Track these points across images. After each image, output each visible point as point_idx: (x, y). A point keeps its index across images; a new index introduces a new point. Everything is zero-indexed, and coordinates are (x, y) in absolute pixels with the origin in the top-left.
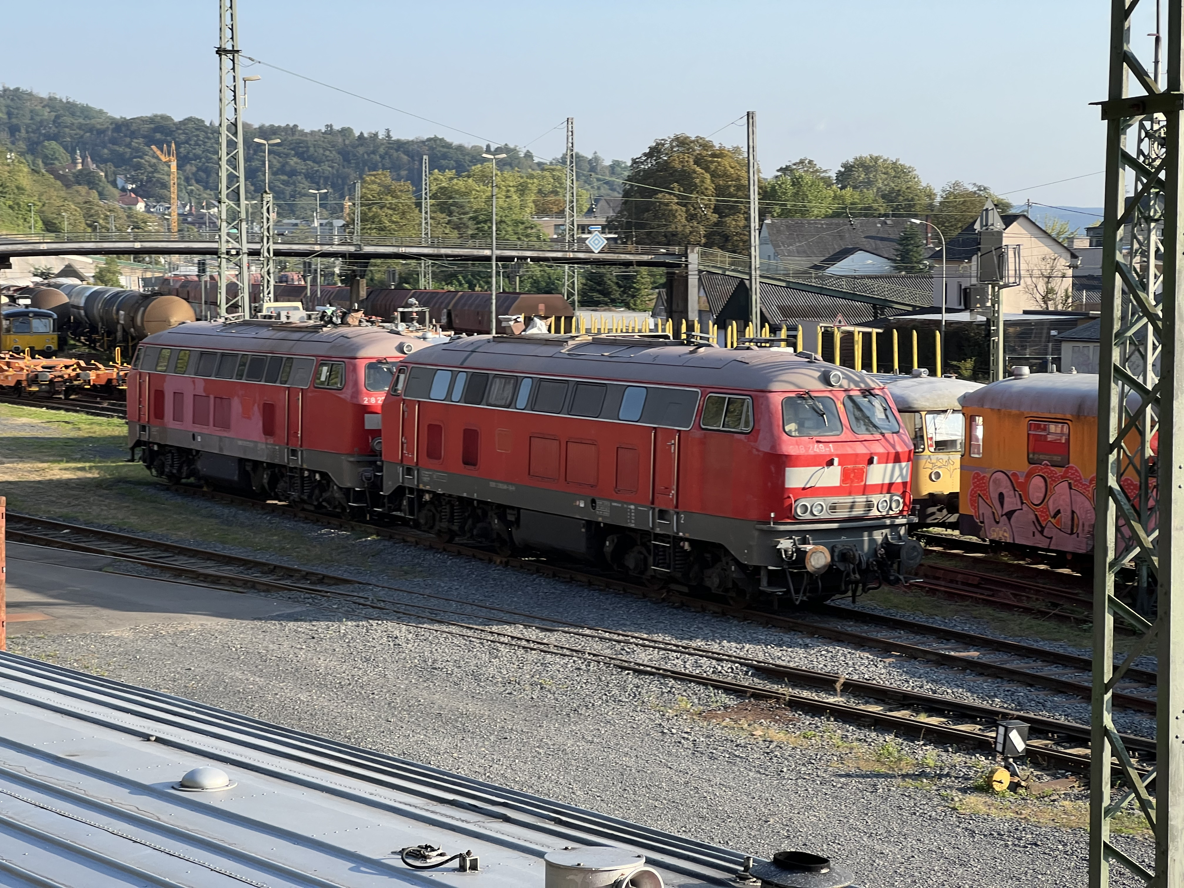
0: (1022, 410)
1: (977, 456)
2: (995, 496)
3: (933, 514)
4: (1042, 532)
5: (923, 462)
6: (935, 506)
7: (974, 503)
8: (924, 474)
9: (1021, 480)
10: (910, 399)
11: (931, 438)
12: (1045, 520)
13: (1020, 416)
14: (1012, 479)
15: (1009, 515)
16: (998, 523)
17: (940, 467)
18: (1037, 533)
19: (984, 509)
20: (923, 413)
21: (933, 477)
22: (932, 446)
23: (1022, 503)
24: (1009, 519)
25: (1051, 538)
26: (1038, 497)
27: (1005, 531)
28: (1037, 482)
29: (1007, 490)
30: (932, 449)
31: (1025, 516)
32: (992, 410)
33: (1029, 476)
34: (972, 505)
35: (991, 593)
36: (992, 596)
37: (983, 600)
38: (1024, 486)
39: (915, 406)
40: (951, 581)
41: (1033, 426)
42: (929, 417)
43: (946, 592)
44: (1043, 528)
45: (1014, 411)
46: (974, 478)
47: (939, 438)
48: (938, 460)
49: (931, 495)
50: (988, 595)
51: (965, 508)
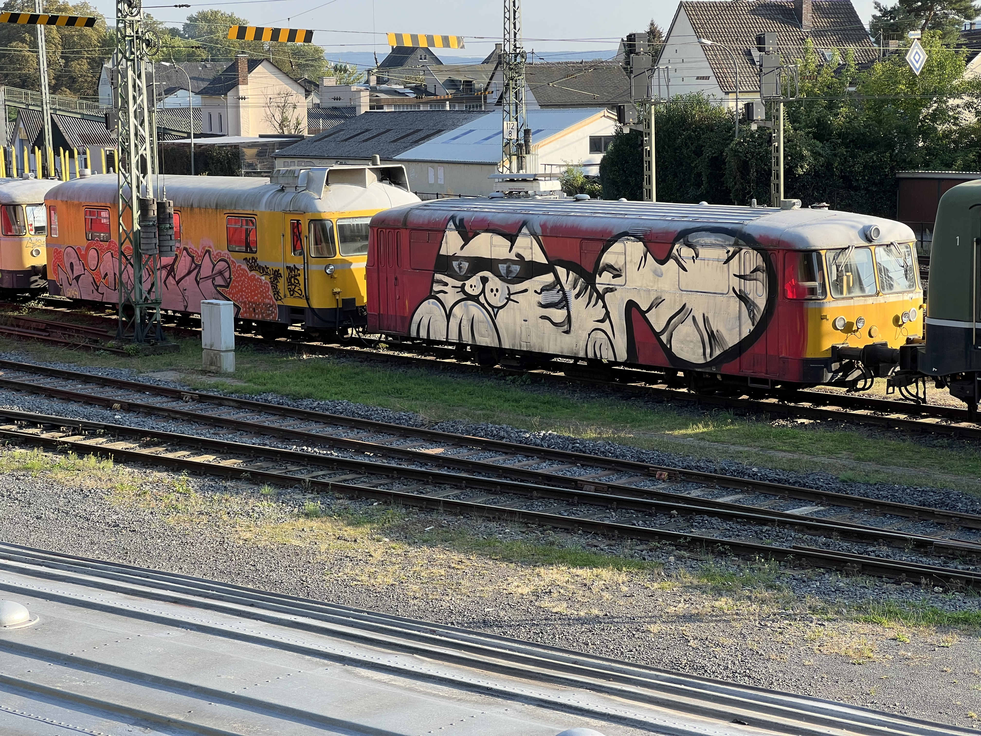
0: (81, 201)
1: (55, 236)
2: (68, 265)
3: (36, 281)
4: (97, 290)
5: (25, 243)
6: (37, 275)
7: (55, 271)
8: (26, 252)
9: (83, 252)
10: (13, 196)
11: (31, 225)
12: (99, 281)
13: (79, 205)
14: (77, 251)
15: (77, 278)
16: (71, 285)
17: (39, 246)
18: (95, 291)
19: (62, 276)
20: (24, 206)
21: (34, 253)
22: (31, 230)
23: (85, 269)
24: (77, 282)
25: (103, 294)
26: (94, 265)
27: (75, 291)
28: (92, 253)
29: (75, 261)
30: (33, 233)
31: (87, 279)
32: (62, 201)
33: (88, 249)
34: (54, 273)
35: (47, 334)
36: (49, 336)
37: (41, 339)
38: (85, 257)
39: (17, 201)
40: (28, 328)
41: (88, 213)
42: (29, 209)
43: (18, 335)
44: (98, 287)
45: (76, 202)
46: (54, 252)
47: (38, 225)
48: (37, 241)
49: (33, 267)
50: (45, 336)
51: (51, 276)
